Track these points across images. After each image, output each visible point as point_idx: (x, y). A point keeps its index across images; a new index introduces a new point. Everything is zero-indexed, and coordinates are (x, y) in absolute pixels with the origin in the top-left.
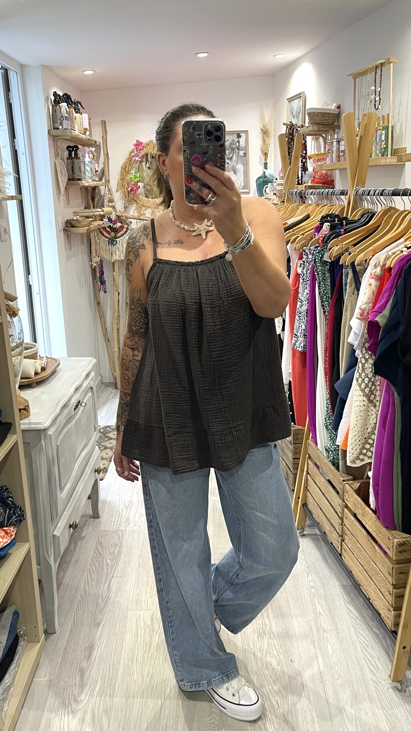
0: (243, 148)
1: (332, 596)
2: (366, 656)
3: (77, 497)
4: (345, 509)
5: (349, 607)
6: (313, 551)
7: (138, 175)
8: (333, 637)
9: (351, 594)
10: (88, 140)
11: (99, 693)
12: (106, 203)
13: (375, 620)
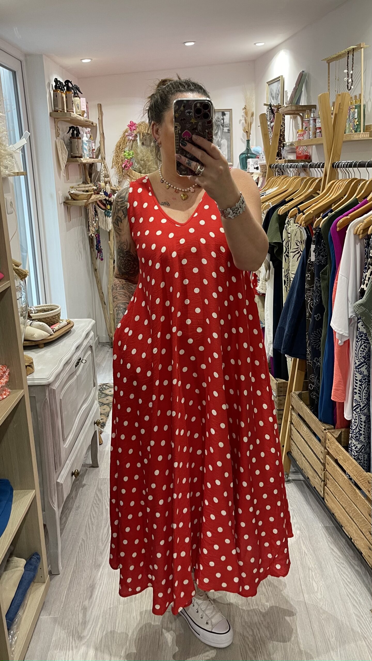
0: (227, 124)
1: (316, 537)
2: (349, 593)
3: (78, 447)
4: (327, 456)
5: (332, 547)
6: (297, 495)
7: (131, 152)
8: (318, 575)
9: (334, 535)
10: (86, 121)
11: (101, 629)
12: (102, 178)
13: (357, 559)
